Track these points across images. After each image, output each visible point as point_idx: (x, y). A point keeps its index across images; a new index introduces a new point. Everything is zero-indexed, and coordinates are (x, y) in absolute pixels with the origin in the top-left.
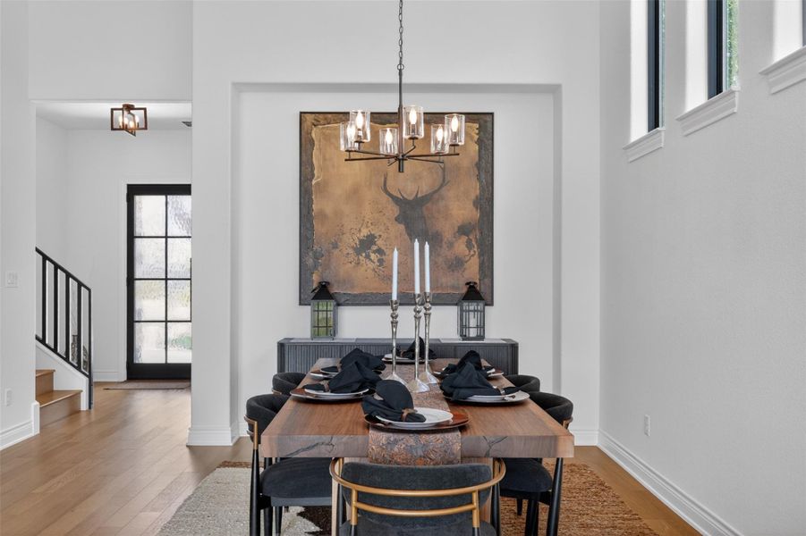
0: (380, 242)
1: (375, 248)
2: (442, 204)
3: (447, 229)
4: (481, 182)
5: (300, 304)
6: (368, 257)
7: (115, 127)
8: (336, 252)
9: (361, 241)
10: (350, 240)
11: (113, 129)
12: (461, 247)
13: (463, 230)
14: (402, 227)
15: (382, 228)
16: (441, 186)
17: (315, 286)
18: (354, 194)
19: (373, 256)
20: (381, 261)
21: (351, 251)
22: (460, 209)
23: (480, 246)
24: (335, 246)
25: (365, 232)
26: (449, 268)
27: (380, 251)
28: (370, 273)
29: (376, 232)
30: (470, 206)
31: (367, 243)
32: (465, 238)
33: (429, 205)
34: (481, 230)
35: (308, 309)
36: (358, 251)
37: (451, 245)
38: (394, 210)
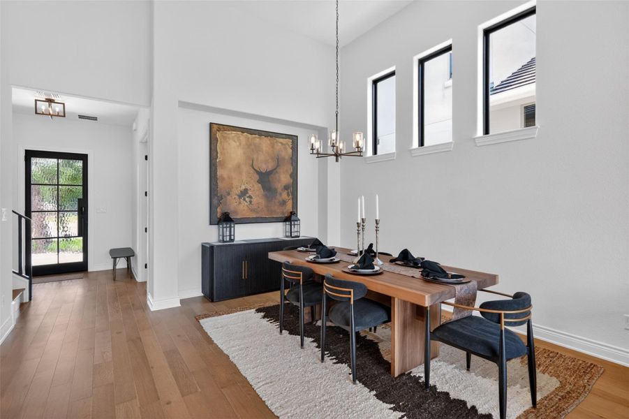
0: (250, 193)
1: (248, 195)
2: (277, 175)
3: (279, 186)
4: (292, 165)
5: (211, 224)
6: (244, 200)
7: (38, 112)
8: (229, 197)
9: (241, 192)
10: (236, 191)
11: (36, 113)
12: (285, 195)
13: (286, 188)
14: (260, 185)
15: (251, 185)
16: (277, 167)
17: (219, 215)
18: (238, 167)
19: (247, 199)
20: (251, 202)
21: (236, 197)
22: (284, 178)
23: (293, 194)
24: (229, 194)
25: (243, 187)
26: (280, 204)
27: (250, 197)
28: (246, 208)
29: (248, 187)
30: (289, 176)
31: (244, 193)
32: (286, 191)
33: (272, 175)
34: (293, 189)
35: (215, 228)
36: (240, 197)
37: (281, 194)
38: (257, 177)
